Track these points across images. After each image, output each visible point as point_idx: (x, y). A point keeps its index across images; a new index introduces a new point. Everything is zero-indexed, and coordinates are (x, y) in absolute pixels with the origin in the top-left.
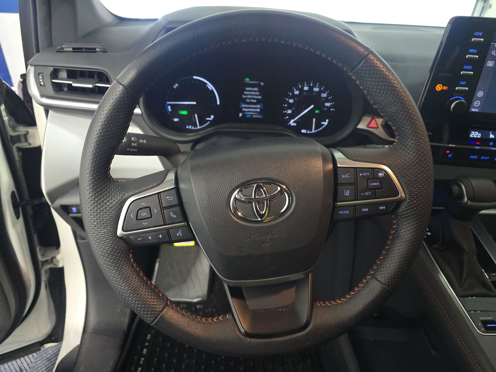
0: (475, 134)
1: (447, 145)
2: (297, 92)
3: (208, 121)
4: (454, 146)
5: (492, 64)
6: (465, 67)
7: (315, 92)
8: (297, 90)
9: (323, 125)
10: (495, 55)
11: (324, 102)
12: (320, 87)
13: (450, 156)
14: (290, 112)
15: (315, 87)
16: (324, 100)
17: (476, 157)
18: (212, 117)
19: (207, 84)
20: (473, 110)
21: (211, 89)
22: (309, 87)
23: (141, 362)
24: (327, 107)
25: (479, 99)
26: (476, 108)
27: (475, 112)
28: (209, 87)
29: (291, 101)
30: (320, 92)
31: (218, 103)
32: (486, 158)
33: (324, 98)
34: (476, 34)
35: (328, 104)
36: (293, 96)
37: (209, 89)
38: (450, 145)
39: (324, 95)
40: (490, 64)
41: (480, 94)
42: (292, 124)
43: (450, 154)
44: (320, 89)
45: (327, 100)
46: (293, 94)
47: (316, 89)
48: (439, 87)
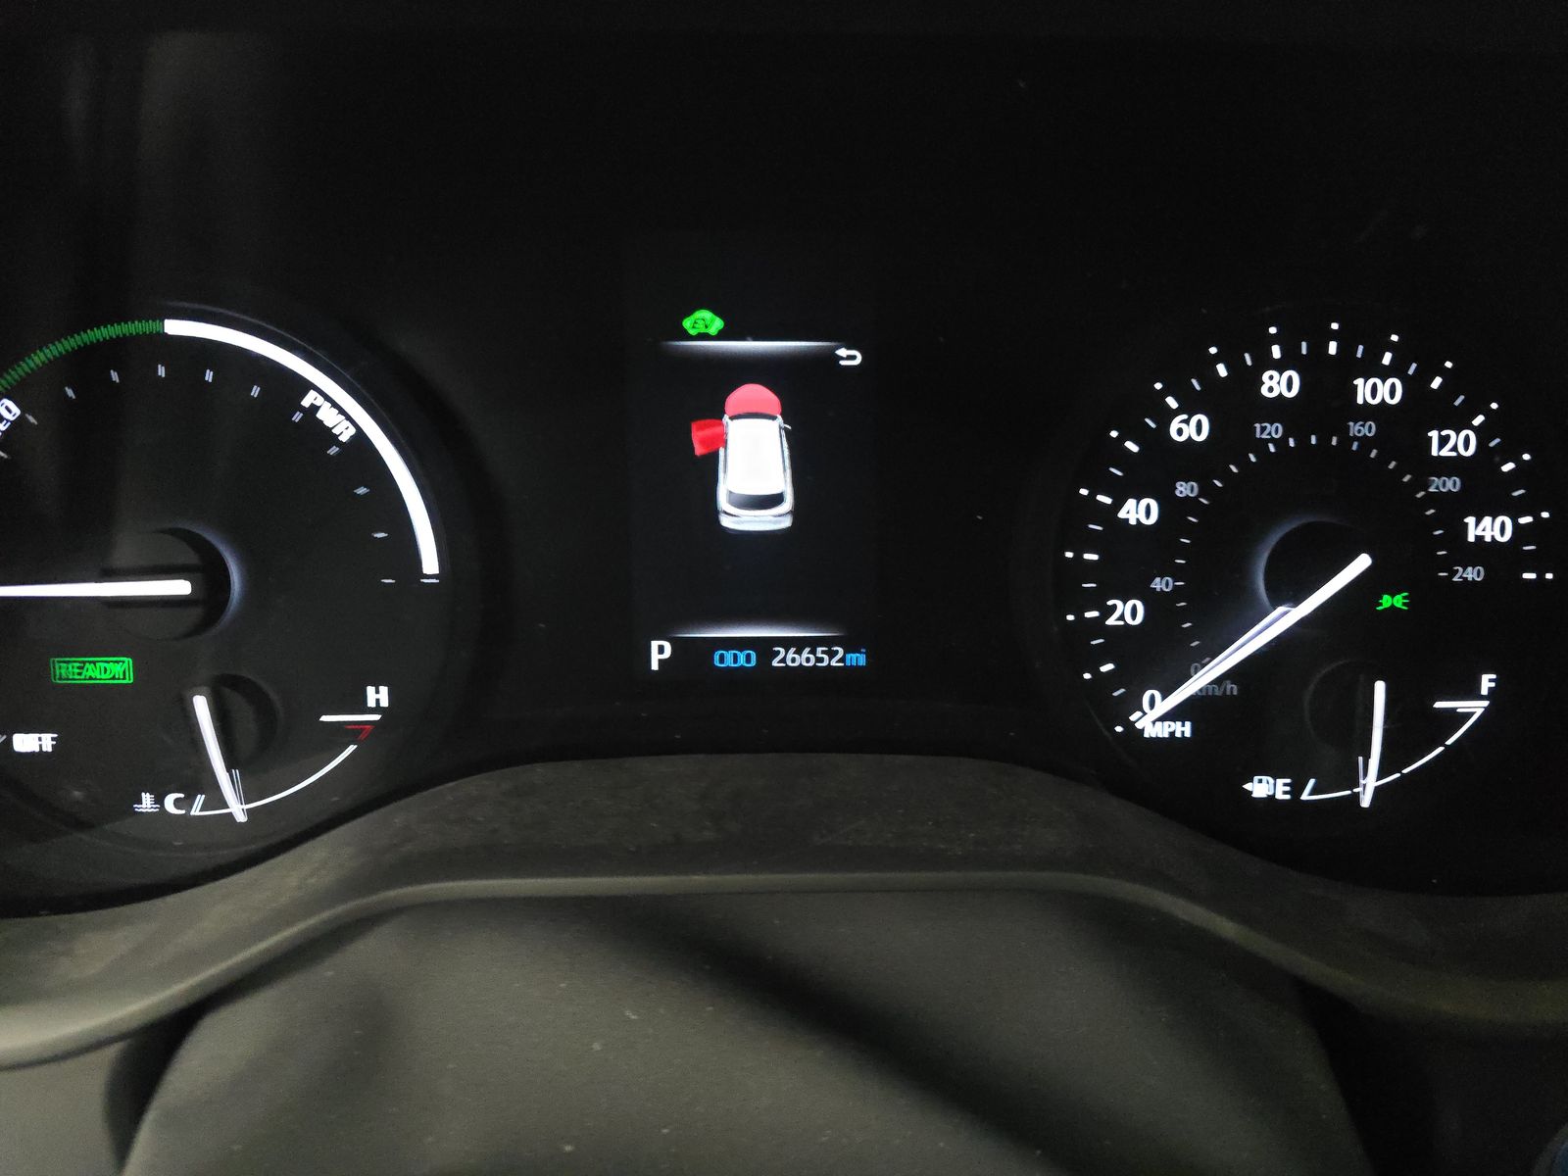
2: (1190, 429)
3: (343, 733)
7: (1365, 412)
8: (1189, 408)
9: (1457, 719)
11: (1455, 509)
14: (1128, 613)
15: (1371, 368)
16: (1450, 484)
18: (378, 696)
19: (307, 386)
21: (345, 433)
22: (1312, 368)
24: (1483, 551)
28: (327, 416)
29: (1139, 511)
30: (1418, 413)
31: (430, 564)
33: (1454, 465)
35: (1492, 528)
36: (1160, 469)
37: (329, 436)
39: (1455, 444)
42: (1162, 731)
44: (1415, 388)
45: (1482, 489)
46: (1158, 440)
47: (1377, 391)
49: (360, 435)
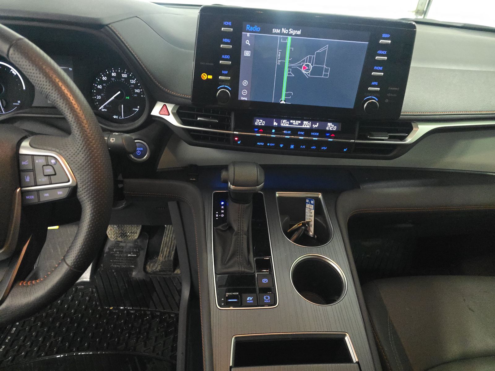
0: (259, 122)
1: (233, 132)
2: (104, 78)
3: (16, 106)
4: (238, 133)
5: (249, 54)
6: (223, 57)
7: (123, 78)
8: (104, 76)
10: (249, 45)
11: (133, 89)
12: (128, 73)
13: (239, 142)
14: (99, 97)
15: (123, 73)
16: (133, 86)
17: (262, 144)
18: (19, 102)
19: (11, 69)
20: (243, 99)
21: (15, 74)
22: (117, 73)
23: (7, 341)
24: (137, 93)
25: (245, 88)
26: (244, 96)
27: (244, 101)
28: (13, 72)
29: (100, 87)
30: (129, 78)
31: (24, 88)
32: (272, 145)
33: (133, 84)
34: (225, 23)
35: (137, 91)
36: (102, 82)
37: (13, 74)
38: (235, 132)
39: (133, 82)
40: (247, 54)
41: (245, 83)
42: (103, 110)
43: (238, 140)
44: (128, 75)
45: (136, 87)
46: (101, 79)
47: (124, 76)
48: (203, 75)
49: (17, 74)
